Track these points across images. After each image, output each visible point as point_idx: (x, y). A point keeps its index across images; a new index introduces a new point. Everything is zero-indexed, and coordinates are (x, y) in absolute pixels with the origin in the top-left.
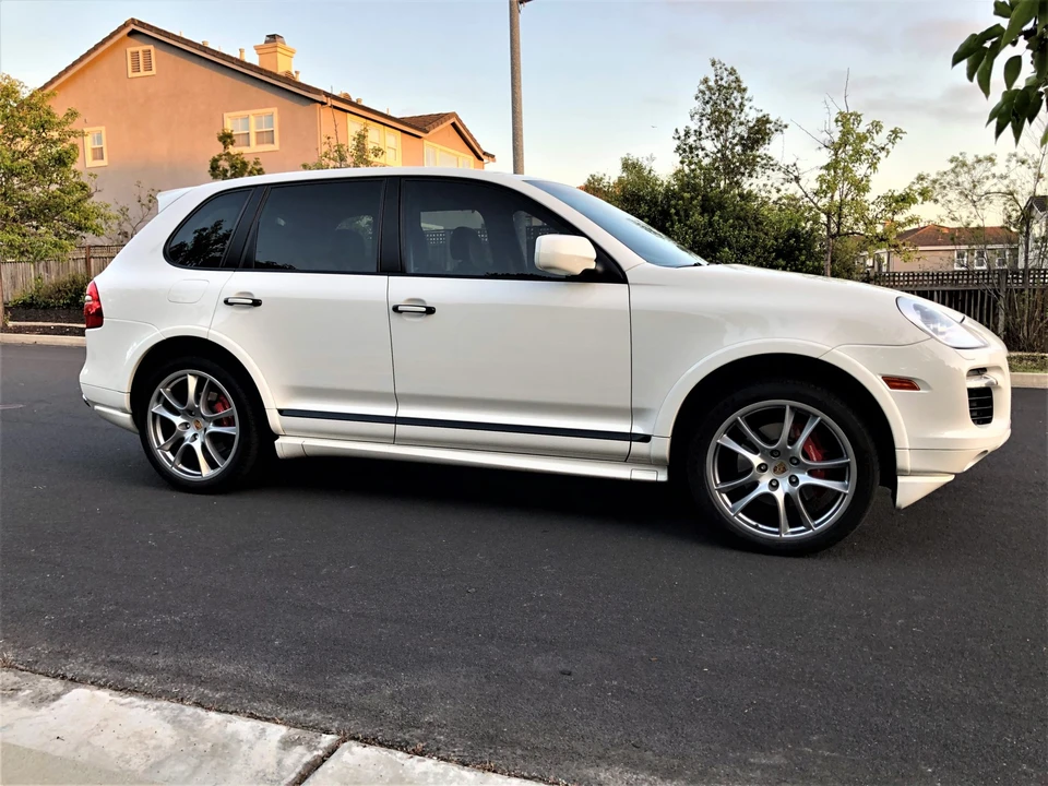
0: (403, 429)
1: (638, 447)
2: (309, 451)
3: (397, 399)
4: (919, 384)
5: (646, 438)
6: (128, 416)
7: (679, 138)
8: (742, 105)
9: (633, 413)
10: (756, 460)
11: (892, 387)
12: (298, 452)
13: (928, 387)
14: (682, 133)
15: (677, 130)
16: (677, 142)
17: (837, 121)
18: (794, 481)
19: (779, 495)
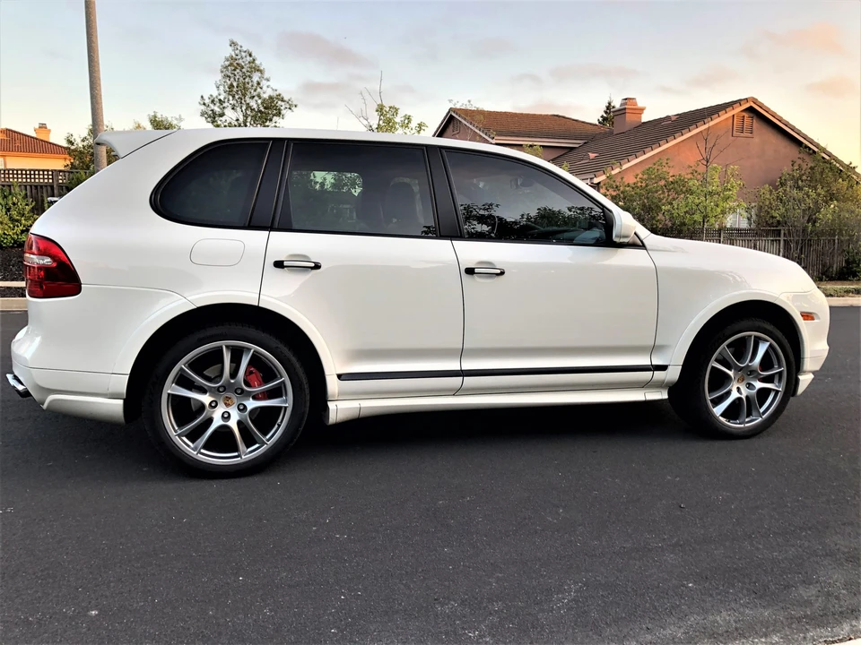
0: (469, 381)
1: (659, 375)
2: (363, 413)
3: (462, 353)
4: (815, 316)
5: (664, 368)
6: (121, 402)
7: (204, 104)
8: (259, 84)
9: (653, 349)
10: (731, 373)
11: (804, 319)
12: (353, 414)
13: (819, 318)
14: (207, 101)
15: (202, 97)
16: (203, 107)
17: (377, 111)
18: (750, 386)
19: (743, 397)
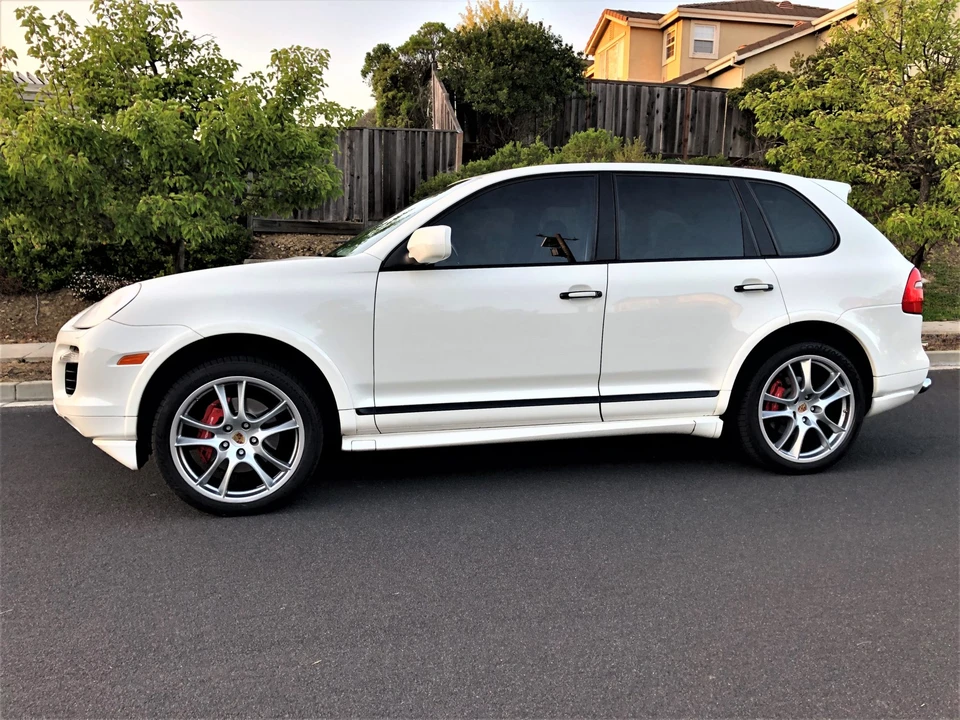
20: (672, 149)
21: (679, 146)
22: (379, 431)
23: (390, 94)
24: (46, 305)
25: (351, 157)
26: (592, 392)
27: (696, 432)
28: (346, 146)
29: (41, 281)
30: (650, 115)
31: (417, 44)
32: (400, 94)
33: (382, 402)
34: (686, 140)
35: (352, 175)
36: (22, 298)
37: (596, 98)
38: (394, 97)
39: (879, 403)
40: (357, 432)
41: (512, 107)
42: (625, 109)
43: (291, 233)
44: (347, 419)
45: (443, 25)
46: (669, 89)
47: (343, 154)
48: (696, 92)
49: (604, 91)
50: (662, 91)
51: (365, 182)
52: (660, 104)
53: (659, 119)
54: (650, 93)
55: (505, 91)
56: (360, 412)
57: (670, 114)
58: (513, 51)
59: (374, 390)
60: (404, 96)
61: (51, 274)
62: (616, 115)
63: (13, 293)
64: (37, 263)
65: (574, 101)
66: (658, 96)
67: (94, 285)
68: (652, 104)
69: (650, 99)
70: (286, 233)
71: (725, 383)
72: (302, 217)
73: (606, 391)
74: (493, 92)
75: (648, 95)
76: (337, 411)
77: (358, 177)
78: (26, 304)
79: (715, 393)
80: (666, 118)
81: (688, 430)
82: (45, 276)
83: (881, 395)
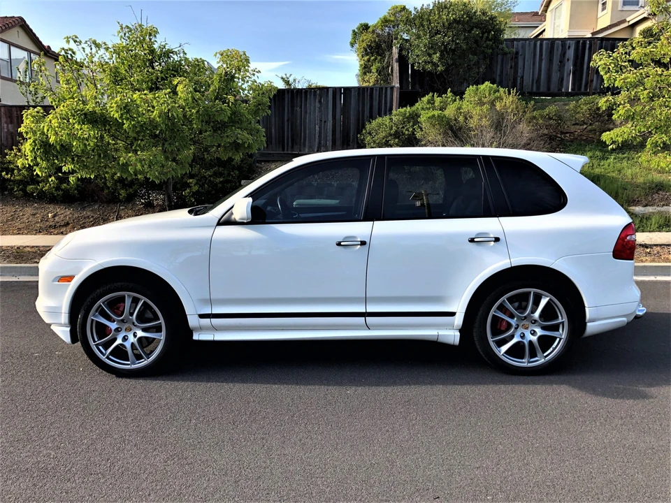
20: (580, 88)
21: (586, 86)
22: (215, 329)
23: (366, 58)
24: (123, 209)
25: (320, 108)
26: (361, 309)
27: (441, 340)
28: (317, 101)
29: (121, 195)
30: (562, 63)
31: (385, 21)
32: (372, 58)
33: (217, 310)
34: (592, 81)
35: (321, 121)
36: (111, 205)
37: (517, 53)
38: (369, 60)
39: (592, 327)
40: (201, 329)
41: (443, 66)
42: (541, 60)
43: (280, 161)
44: (193, 321)
45: (405, 7)
46: (579, 42)
47: (315, 107)
48: (602, 43)
49: (523, 47)
50: (573, 44)
51: (330, 124)
52: (571, 53)
53: (570, 66)
54: (562, 46)
55: (438, 55)
56: (202, 316)
57: (579, 61)
58: (443, 24)
59: (211, 302)
60: (376, 59)
61: (126, 190)
62: (534, 64)
63: (106, 202)
64: (118, 184)
65: (500, 57)
66: (569, 47)
67: (149, 197)
68: (564, 54)
69: (562, 50)
70: (277, 161)
71: (459, 306)
72: (287, 150)
73: (371, 309)
74: (430, 55)
75: (560, 47)
76: (186, 315)
77: (325, 122)
78: (112, 209)
79: (453, 314)
80: (575, 65)
81: (435, 339)
82: (122, 192)
83: (592, 320)
